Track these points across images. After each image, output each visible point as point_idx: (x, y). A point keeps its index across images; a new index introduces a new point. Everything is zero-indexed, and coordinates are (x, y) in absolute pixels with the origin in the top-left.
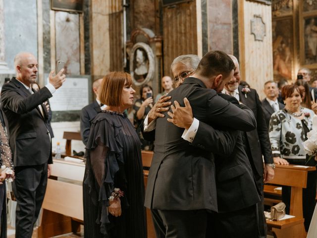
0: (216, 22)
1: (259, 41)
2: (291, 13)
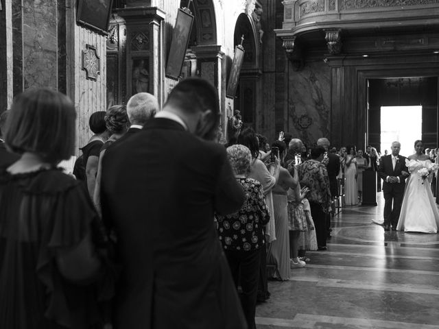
0: (34, 47)
1: (92, 79)
2: (116, 50)
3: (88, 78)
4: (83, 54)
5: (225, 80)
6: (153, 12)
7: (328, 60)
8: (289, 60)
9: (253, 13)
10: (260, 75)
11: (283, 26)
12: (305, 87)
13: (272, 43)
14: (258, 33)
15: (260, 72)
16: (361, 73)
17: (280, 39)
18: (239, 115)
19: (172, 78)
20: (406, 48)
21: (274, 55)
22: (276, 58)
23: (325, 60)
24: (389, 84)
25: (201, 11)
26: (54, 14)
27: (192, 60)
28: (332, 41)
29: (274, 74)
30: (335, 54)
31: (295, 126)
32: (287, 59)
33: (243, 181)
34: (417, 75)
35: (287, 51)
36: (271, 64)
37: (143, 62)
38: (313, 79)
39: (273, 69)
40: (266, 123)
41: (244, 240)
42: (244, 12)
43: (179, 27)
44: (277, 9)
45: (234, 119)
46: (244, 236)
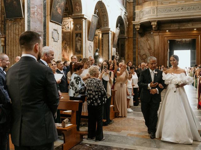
1: (56, 41)
2: (70, 31)
3: (54, 41)
4: (52, 32)
5: (112, 41)
6: (83, 16)
7: (153, 33)
8: (138, 33)
9: (124, 16)
10: (127, 39)
11: (135, 20)
12: (144, 43)
13: (132, 27)
14: (126, 23)
15: (127, 38)
16: (166, 38)
17: (134, 25)
18: (117, 54)
19: (90, 41)
20: (183, 28)
21: (132, 31)
22: (133, 32)
23: (152, 33)
24: (177, 42)
25: (103, 15)
26: (42, 18)
27: (100, 34)
28: (154, 25)
29: (132, 38)
30: (155, 31)
31: (141, 59)
32: (137, 33)
33: (94, 79)
34: (188, 38)
35: (137, 29)
36: (131, 35)
37: (79, 35)
38: (147, 40)
39: (132, 37)
40: (129, 57)
41: (95, 102)
42: (120, 15)
43: (93, 21)
44: (133, 14)
45: (116, 56)
46: (94, 100)
